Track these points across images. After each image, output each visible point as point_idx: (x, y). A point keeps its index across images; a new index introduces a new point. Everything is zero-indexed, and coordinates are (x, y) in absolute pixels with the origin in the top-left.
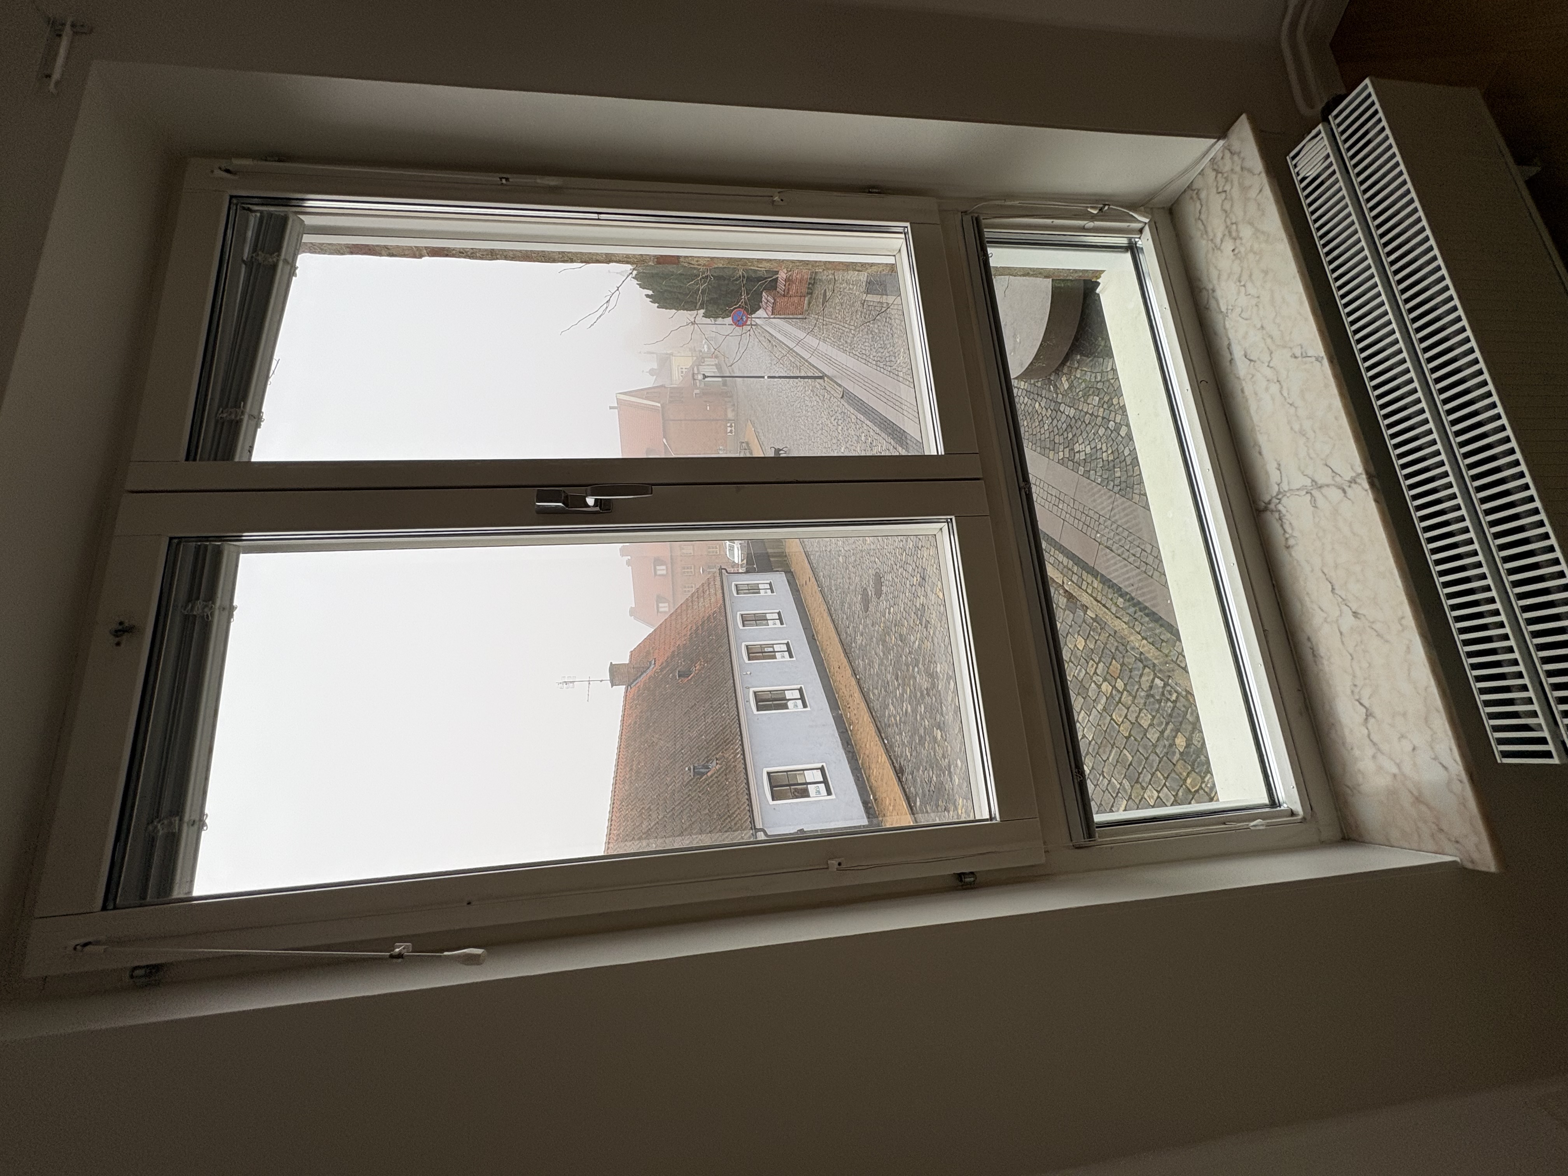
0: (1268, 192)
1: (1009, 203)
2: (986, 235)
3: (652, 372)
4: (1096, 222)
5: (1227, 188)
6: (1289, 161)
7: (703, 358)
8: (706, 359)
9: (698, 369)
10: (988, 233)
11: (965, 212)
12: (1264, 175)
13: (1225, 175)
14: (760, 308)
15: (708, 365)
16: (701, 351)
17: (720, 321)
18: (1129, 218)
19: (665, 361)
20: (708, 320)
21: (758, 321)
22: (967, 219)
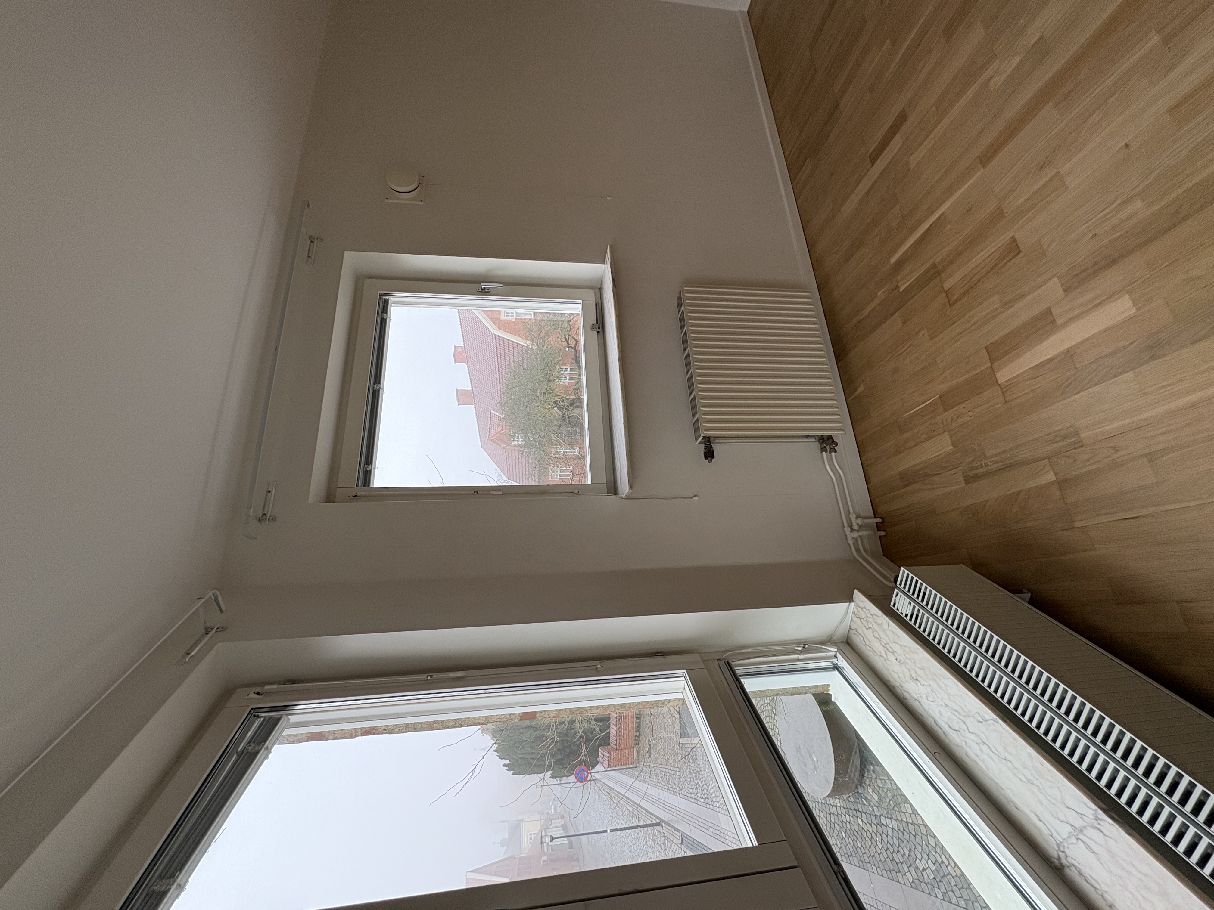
0: (892, 624)
1: (744, 651)
2: (737, 671)
3: (502, 844)
4: (805, 655)
5: (870, 626)
6: (893, 607)
7: (550, 820)
8: (553, 821)
9: (546, 832)
10: (738, 670)
11: (720, 660)
12: (884, 616)
13: (865, 619)
14: (598, 762)
15: (556, 827)
16: (548, 813)
17: (565, 780)
18: (824, 650)
19: (516, 828)
20: (554, 781)
21: (597, 776)
22: (722, 663)
